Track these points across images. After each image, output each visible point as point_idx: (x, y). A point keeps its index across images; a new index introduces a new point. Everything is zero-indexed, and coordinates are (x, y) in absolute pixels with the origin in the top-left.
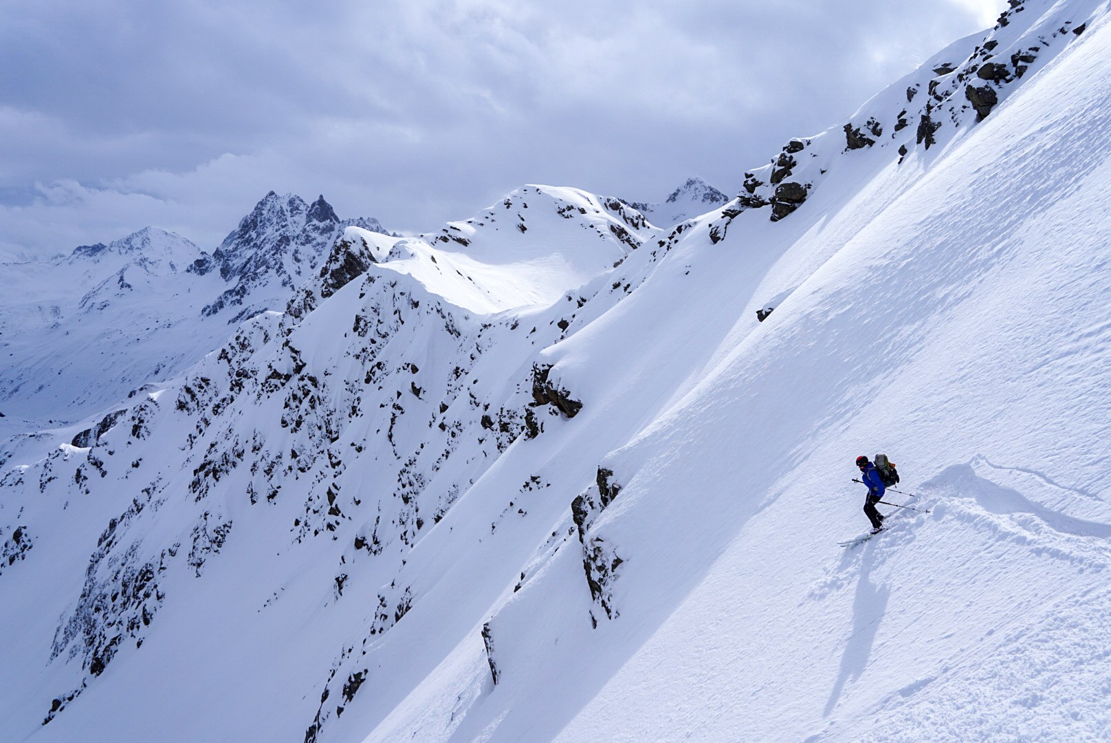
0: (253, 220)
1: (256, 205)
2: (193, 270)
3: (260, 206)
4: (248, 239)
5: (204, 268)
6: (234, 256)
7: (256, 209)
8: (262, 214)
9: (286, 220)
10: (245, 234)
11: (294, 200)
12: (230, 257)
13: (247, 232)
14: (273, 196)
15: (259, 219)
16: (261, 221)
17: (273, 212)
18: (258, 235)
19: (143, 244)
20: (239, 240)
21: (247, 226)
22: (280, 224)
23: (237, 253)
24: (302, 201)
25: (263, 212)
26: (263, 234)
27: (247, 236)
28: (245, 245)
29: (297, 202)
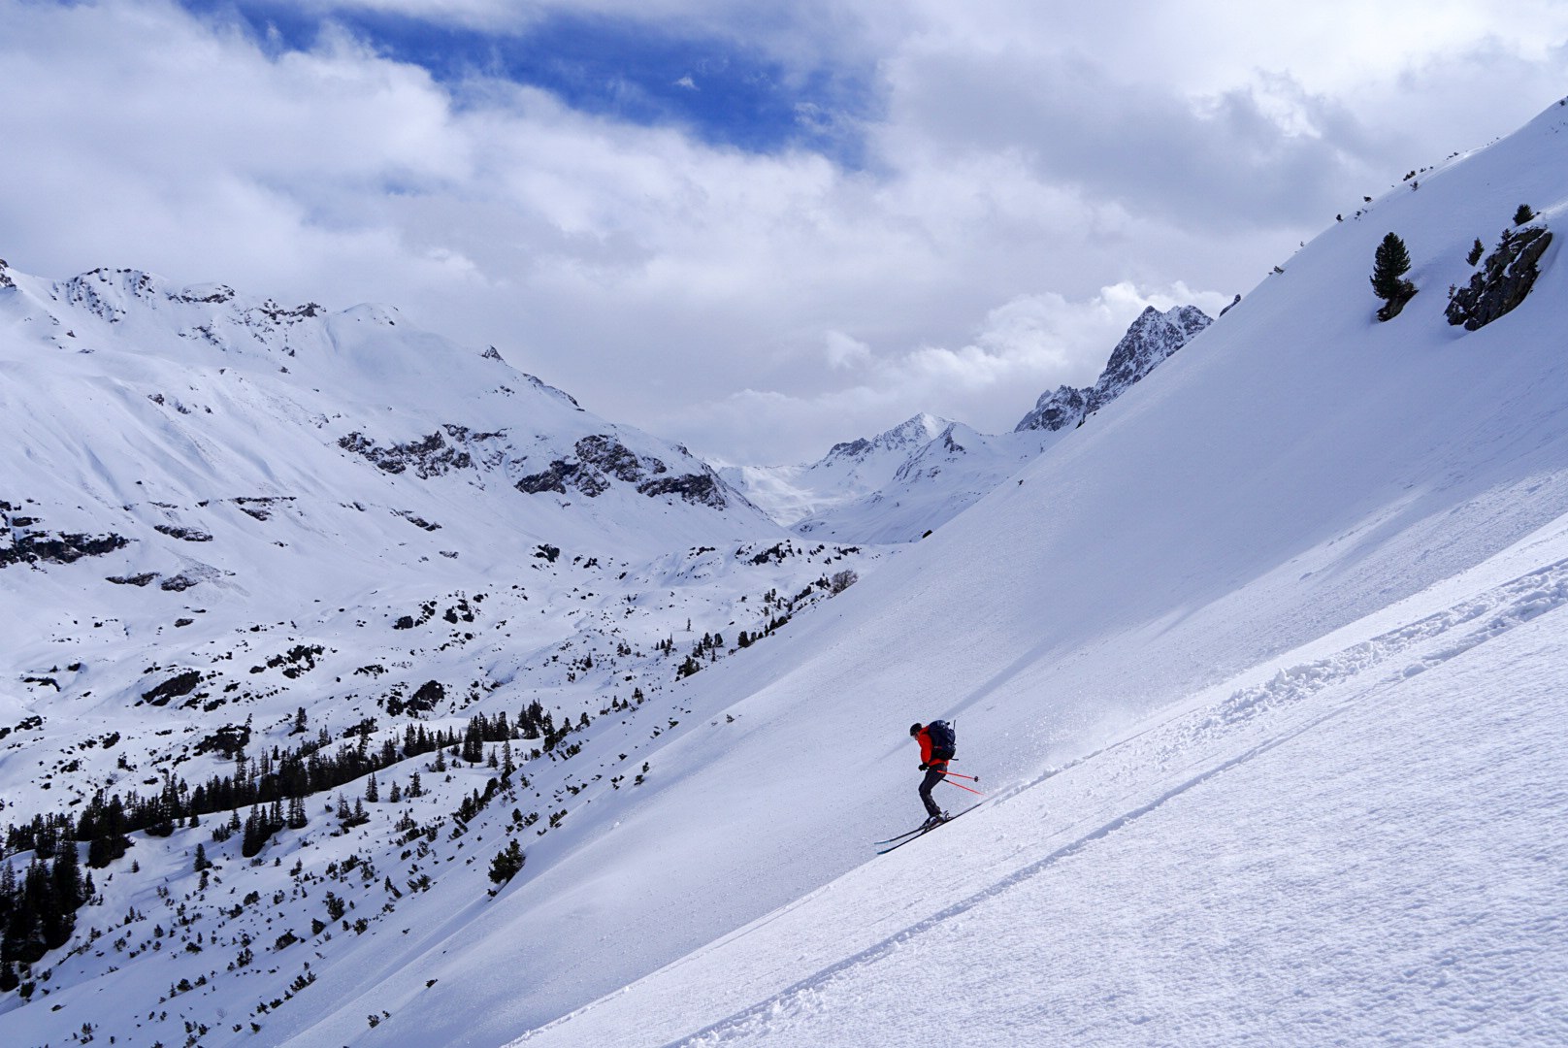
0: (1128, 347)
1: (1129, 326)
2: (1040, 426)
3: (1135, 327)
4: (1124, 371)
5: (1057, 420)
6: (1106, 397)
7: (1129, 332)
8: (1140, 338)
9: (1182, 339)
10: (1118, 366)
11: (1189, 312)
12: (1100, 398)
13: (1121, 364)
14: (1154, 313)
15: (1137, 345)
16: (1140, 347)
17: (1156, 333)
18: (1139, 365)
20: (1110, 376)
21: (1120, 355)
22: (1173, 346)
23: (1110, 392)
24: (1200, 312)
25: (1142, 334)
26: (1147, 362)
27: (1122, 368)
28: (1120, 381)
29: (1194, 314)
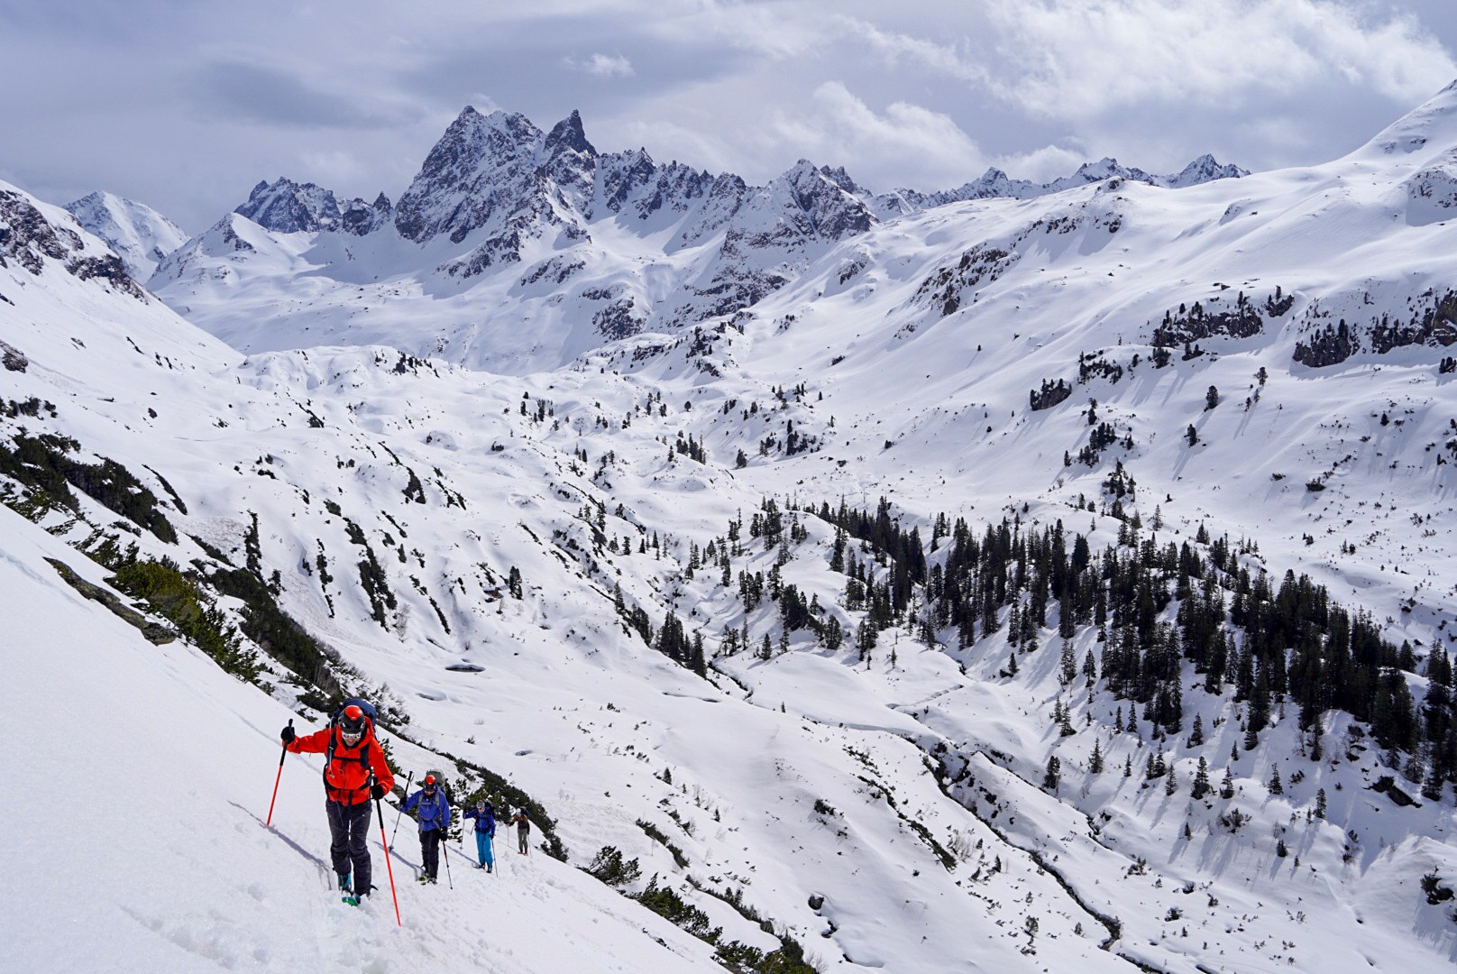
0: (450, 149)
1: (449, 125)
2: (340, 228)
3: (456, 127)
4: (447, 177)
5: (364, 223)
6: (427, 203)
7: (448, 131)
8: (463, 141)
9: (513, 149)
10: (439, 169)
11: (517, 120)
12: (420, 204)
13: (441, 168)
14: (474, 114)
15: (459, 149)
16: (463, 151)
17: (480, 138)
18: (465, 172)
19: (97, 217)
20: (428, 179)
21: (440, 157)
22: (504, 155)
23: (431, 197)
24: (528, 122)
25: (464, 137)
26: (474, 169)
27: (444, 172)
28: (442, 187)
29: (522, 123)
